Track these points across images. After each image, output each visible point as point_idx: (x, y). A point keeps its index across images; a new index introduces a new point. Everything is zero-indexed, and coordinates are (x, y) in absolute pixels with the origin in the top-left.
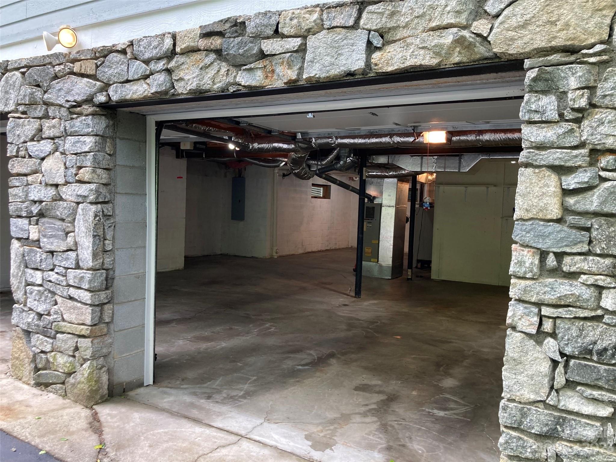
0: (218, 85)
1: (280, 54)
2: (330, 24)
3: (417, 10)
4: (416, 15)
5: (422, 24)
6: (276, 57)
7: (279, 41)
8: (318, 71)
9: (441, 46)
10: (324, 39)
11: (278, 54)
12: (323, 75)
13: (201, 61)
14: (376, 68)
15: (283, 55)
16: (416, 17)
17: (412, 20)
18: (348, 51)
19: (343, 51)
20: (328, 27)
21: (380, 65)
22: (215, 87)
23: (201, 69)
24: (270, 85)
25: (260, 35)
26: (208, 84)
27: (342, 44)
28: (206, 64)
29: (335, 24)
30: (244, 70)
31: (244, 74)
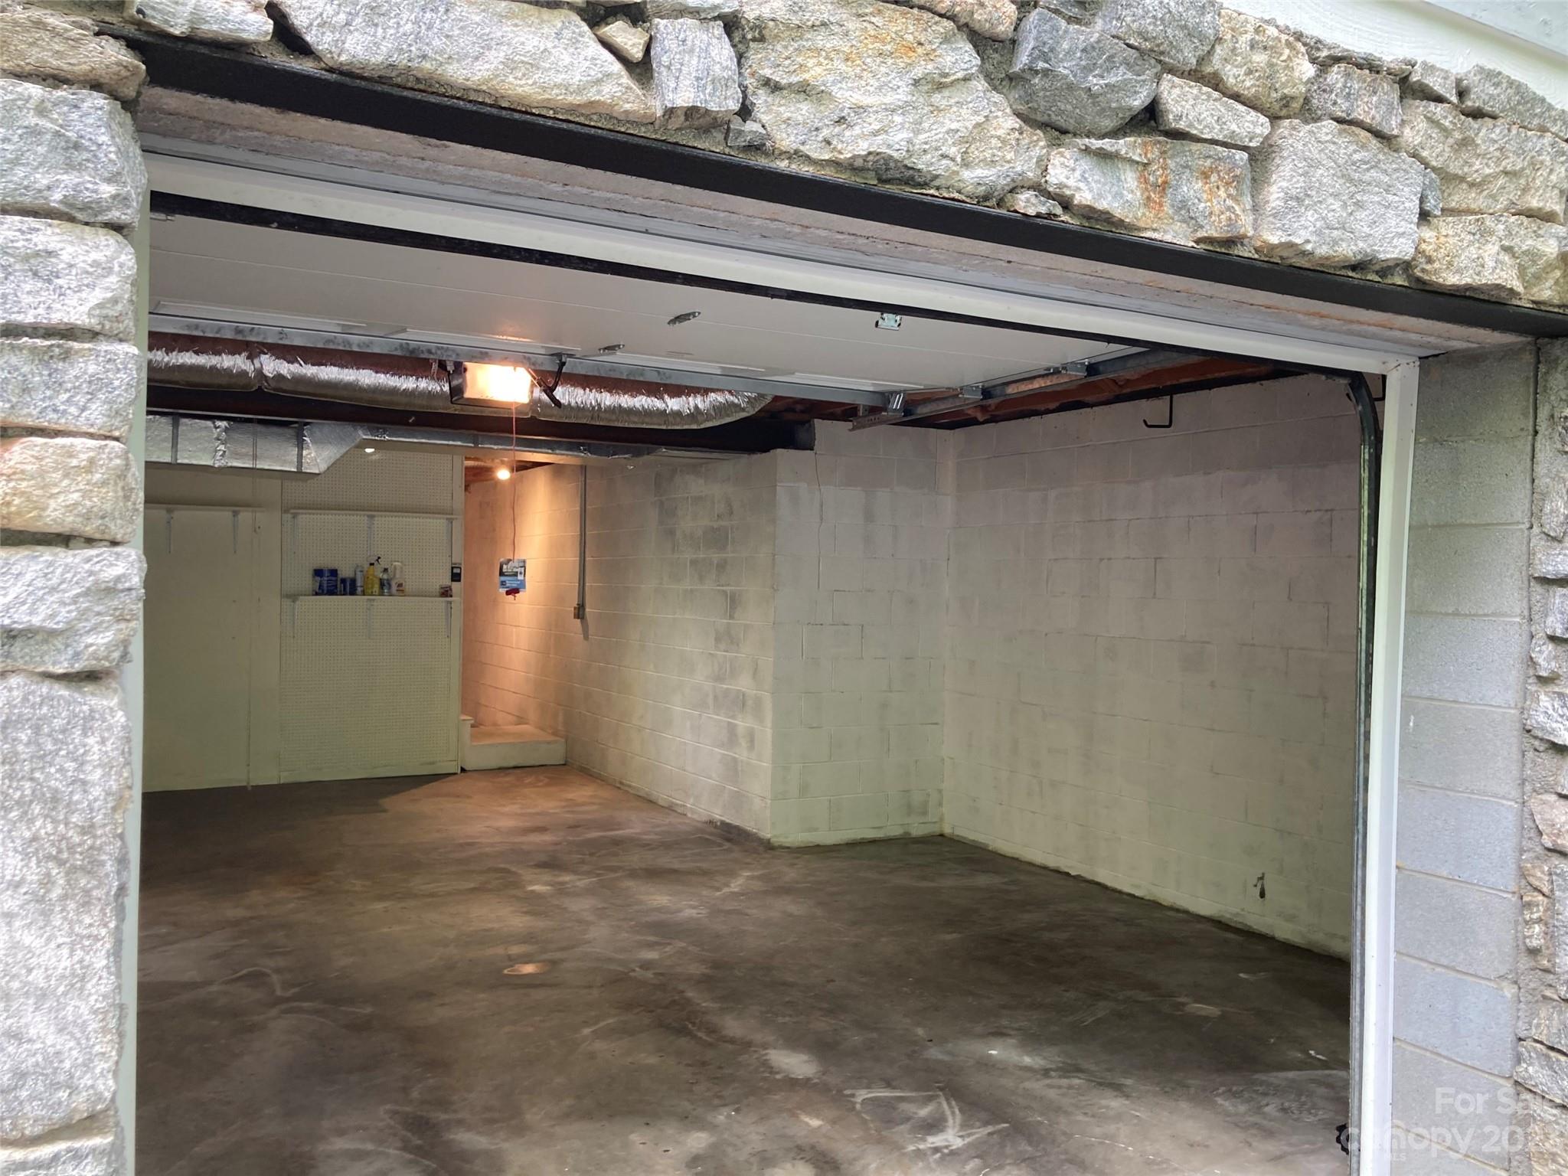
0: (980, 172)
1: (1213, 142)
2: (1348, 109)
3: (1512, 158)
4: (1509, 168)
5: (1509, 193)
6: (1195, 147)
7: (1215, 100)
8: (1312, 233)
9: (1533, 255)
10: (1332, 147)
11: (1205, 141)
12: (1323, 251)
13: (920, 50)
14: (1428, 267)
15: (1219, 148)
16: (1506, 173)
17: (1496, 176)
18: (1379, 203)
19: (1365, 198)
20: (1344, 115)
21: (1436, 265)
22: (967, 174)
23: (916, 82)
24: (1155, 230)
25: (1162, 53)
26: (944, 156)
27: (1367, 177)
28: (946, 75)
29: (1359, 114)
30: (1087, 150)
31: (1085, 164)
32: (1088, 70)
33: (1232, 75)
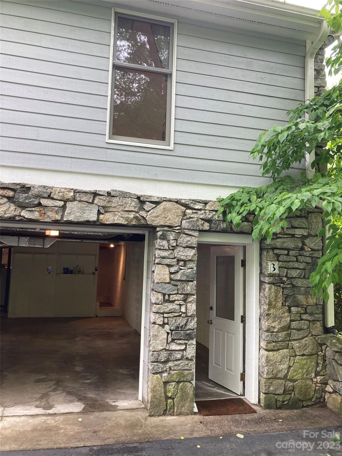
0: (8, 215)
4: (119, 204)
5: (121, 208)
7: (51, 201)
8: (73, 218)
9: (128, 218)
10: (77, 205)
11: (50, 207)
15: (53, 207)
18: (89, 212)
19: (86, 212)
20: (79, 200)
21: (103, 221)
24: (43, 220)
25: (40, 196)
27: (86, 209)
29: (82, 200)
30: (27, 210)
31: (27, 212)
32: (25, 200)
33: (55, 197)
